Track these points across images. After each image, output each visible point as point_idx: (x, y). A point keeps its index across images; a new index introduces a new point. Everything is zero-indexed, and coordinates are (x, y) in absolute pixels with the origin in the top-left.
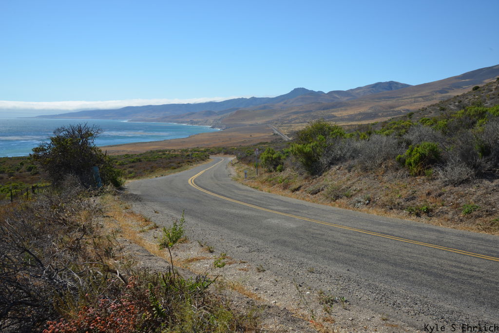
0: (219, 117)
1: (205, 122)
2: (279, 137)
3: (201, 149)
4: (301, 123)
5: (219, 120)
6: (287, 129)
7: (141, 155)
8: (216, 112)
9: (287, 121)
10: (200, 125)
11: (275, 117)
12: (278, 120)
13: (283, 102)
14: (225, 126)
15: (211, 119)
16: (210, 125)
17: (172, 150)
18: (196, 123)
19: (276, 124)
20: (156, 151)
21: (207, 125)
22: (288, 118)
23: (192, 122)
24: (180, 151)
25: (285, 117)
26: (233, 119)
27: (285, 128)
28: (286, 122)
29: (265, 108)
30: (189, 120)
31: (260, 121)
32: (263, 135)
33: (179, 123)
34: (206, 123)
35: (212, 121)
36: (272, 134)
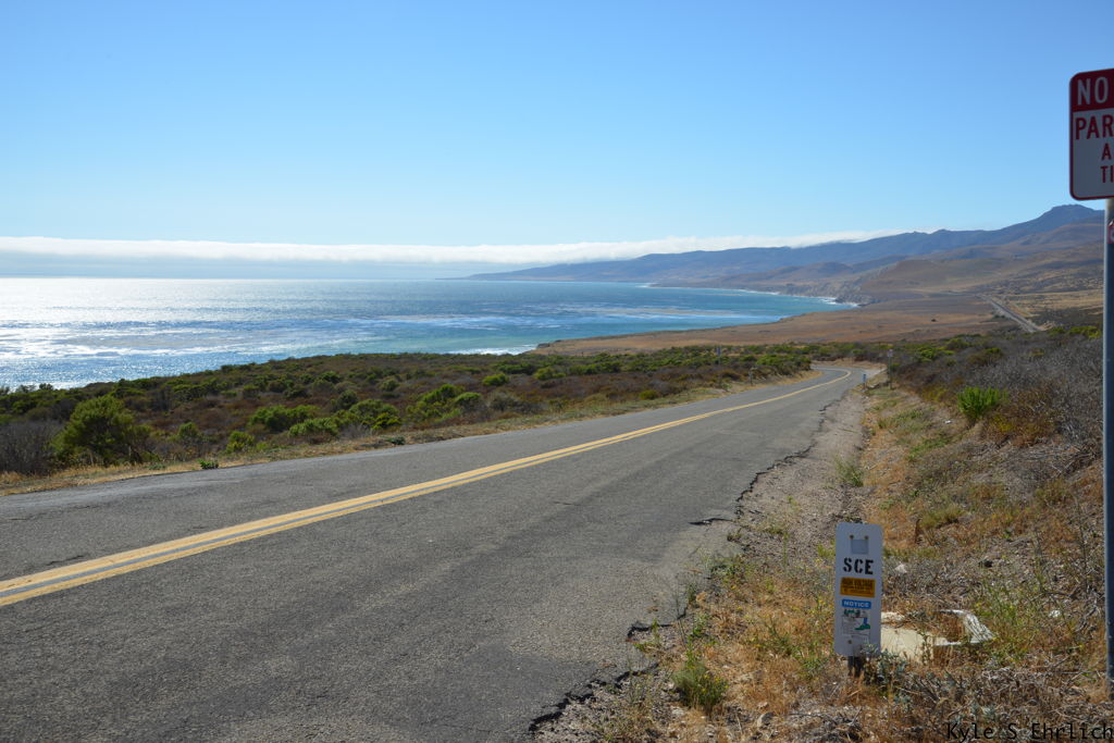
0: (856, 277)
1: (823, 289)
2: (1009, 324)
3: (798, 347)
4: (1070, 290)
5: (856, 283)
6: (1032, 305)
8: (849, 265)
9: (1031, 287)
10: (809, 295)
11: (1000, 275)
12: (1007, 284)
13: (1022, 241)
14: (868, 297)
15: (837, 282)
16: (834, 296)
18: (802, 290)
19: (1002, 292)
21: (825, 295)
22: (1034, 280)
23: (791, 289)
25: (1025, 277)
26: (890, 282)
27: (1025, 302)
28: (1027, 288)
29: (971, 254)
30: (784, 284)
31: (957, 286)
33: (760, 290)
34: (823, 291)
35: (837, 287)
36: (990, 316)
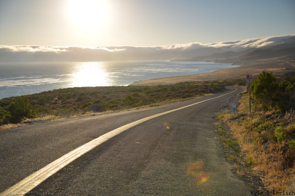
3: (220, 81)
7: (170, 85)
17: (196, 82)
20: (185, 82)
24: (203, 83)
32: (276, 69)
36: (285, 68)
